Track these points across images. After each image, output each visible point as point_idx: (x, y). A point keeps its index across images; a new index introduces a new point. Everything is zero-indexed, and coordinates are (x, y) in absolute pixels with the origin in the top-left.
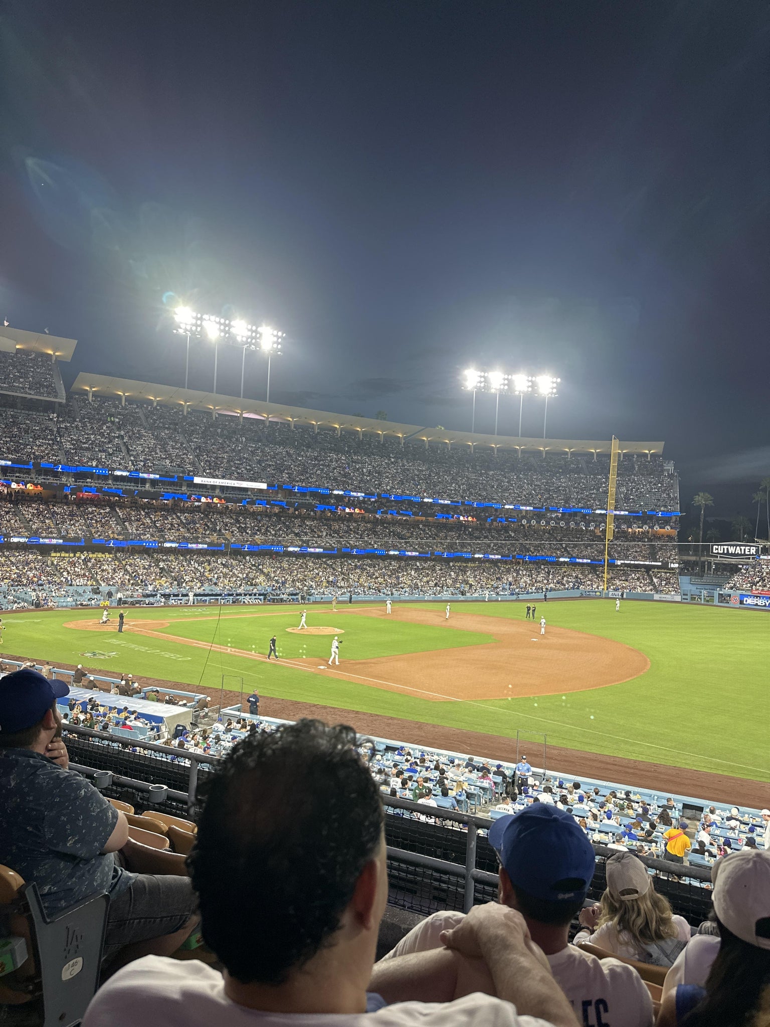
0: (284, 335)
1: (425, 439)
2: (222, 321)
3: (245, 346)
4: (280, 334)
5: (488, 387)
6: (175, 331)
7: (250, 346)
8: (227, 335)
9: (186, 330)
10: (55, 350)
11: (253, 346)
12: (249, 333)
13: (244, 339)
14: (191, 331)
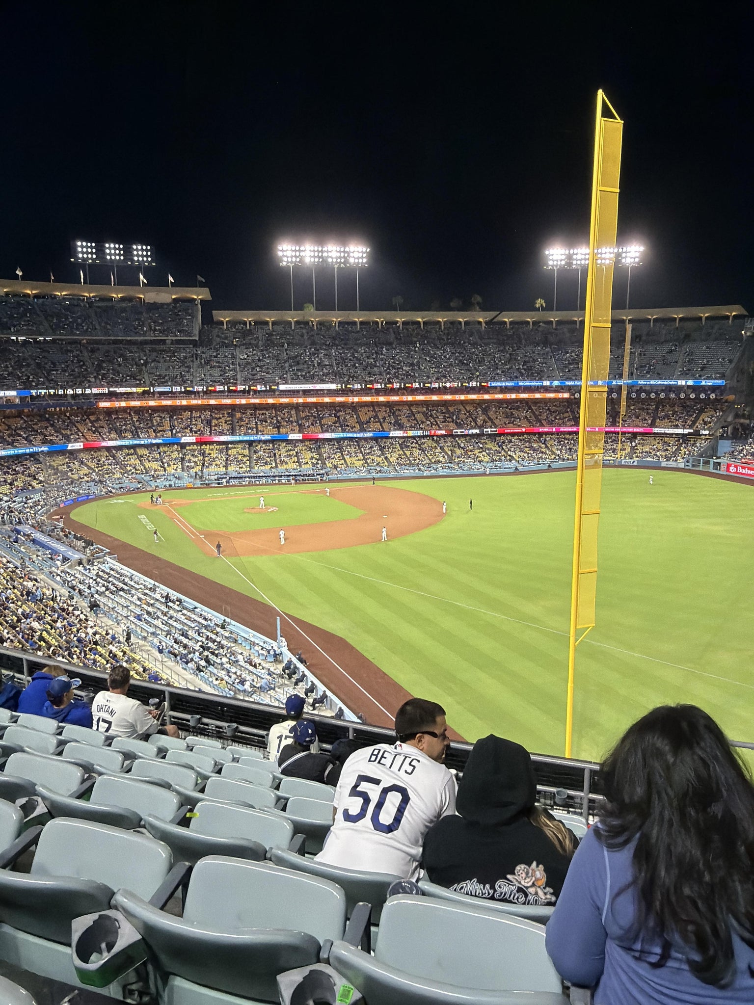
0: (368, 250)
1: (506, 320)
2: (316, 249)
3: (336, 266)
4: (364, 250)
5: (570, 264)
6: (281, 264)
7: (340, 265)
8: (321, 260)
9: (288, 262)
10: (198, 295)
11: (342, 265)
12: (338, 255)
13: (334, 260)
14: (292, 262)
